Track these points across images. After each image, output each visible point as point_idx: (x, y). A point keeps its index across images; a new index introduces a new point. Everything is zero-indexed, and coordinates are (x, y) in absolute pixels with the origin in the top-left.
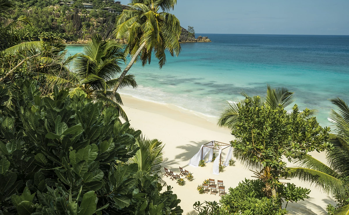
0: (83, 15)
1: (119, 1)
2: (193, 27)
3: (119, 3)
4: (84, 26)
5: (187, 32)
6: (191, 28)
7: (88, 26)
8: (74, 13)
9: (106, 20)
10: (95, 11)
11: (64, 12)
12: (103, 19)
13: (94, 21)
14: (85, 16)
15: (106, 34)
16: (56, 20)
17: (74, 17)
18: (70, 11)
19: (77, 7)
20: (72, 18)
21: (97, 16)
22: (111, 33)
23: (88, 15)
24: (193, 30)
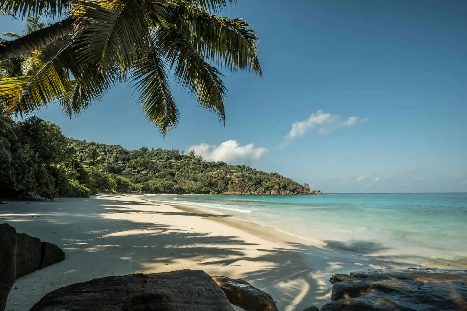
0: (230, 176)
1: (255, 168)
2: (308, 184)
3: (255, 169)
4: (230, 184)
5: (303, 187)
6: (307, 185)
7: (232, 183)
8: (224, 176)
9: (243, 180)
10: (238, 174)
11: (218, 176)
12: (242, 179)
13: (236, 180)
14: (231, 178)
15: (243, 188)
16: (213, 180)
17: (224, 178)
18: (222, 174)
19: (226, 172)
20: (223, 178)
21: (238, 177)
22: (246, 188)
23: (233, 176)
24: (308, 186)
